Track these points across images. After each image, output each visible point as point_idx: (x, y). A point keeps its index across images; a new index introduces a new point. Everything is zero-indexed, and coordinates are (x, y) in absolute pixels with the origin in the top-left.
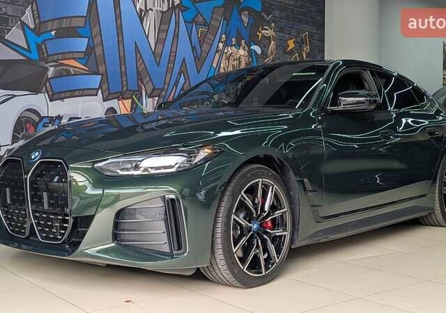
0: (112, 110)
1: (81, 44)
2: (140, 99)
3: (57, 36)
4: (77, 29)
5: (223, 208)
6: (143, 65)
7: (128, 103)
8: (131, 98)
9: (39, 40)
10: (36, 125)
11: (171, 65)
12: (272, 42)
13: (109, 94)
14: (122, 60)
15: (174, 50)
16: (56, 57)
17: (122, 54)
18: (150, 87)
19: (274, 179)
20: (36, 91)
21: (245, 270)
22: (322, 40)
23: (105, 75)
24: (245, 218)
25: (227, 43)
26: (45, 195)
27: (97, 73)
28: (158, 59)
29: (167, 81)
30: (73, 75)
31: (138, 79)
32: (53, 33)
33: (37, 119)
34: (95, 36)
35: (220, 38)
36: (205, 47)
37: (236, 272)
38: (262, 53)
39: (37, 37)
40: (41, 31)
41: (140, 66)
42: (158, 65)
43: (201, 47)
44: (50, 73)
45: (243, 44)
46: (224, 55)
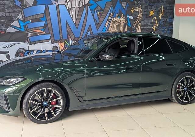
0: (56, 47)
1: (42, 24)
2: (68, 42)
3: (32, 22)
4: (40, 19)
6: (70, 29)
7: (63, 44)
8: (64, 42)
9: (25, 24)
10: (24, 53)
11: (83, 28)
12: (140, 13)
13: (54, 41)
14: (60, 28)
16: (31, 29)
17: (60, 26)
18: (73, 37)
20: (24, 41)
21: (36, 118)
23: (52, 34)
27: (49, 34)
28: (77, 26)
29: (82, 34)
30: (39, 35)
31: (67, 35)
32: (30, 21)
33: (24, 51)
34: (48, 20)
35: (110, 15)
36: (101, 19)
39: (23, 23)
40: (25, 21)
41: (68, 30)
42: (77, 28)
43: (99, 19)
44: (29, 35)
45: (122, 16)
46: (112, 21)
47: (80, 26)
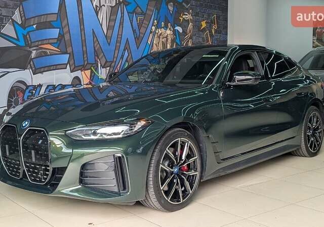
0: (77, 78)
1: (55, 33)
2: (97, 69)
3: (37, 29)
4: (51, 23)
5: (153, 161)
7: (88, 72)
8: (91, 69)
9: (25, 32)
10: (24, 92)
11: (118, 44)
12: (190, 24)
13: (75, 67)
14: (84, 42)
15: (120, 33)
16: (37, 43)
17: (83, 39)
18: (103, 61)
19: (189, 137)
20: (24, 68)
21: (169, 201)
22: (226, 20)
23: (71, 55)
24: (169, 166)
25: (158, 26)
26: (33, 152)
27: (66, 53)
28: (109, 41)
29: (116, 55)
30: (50, 55)
31: (95, 56)
32: (35, 26)
33: (24, 88)
34: (65, 26)
36: (143, 30)
37: (163, 202)
38: (183, 31)
39: (23, 30)
40: (26, 26)
41: (96, 46)
42: (109, 45)
43: (139, 30)
44: (33, 55)
45: (169, 26)
46: (156, 34)
47: (114, 40)
